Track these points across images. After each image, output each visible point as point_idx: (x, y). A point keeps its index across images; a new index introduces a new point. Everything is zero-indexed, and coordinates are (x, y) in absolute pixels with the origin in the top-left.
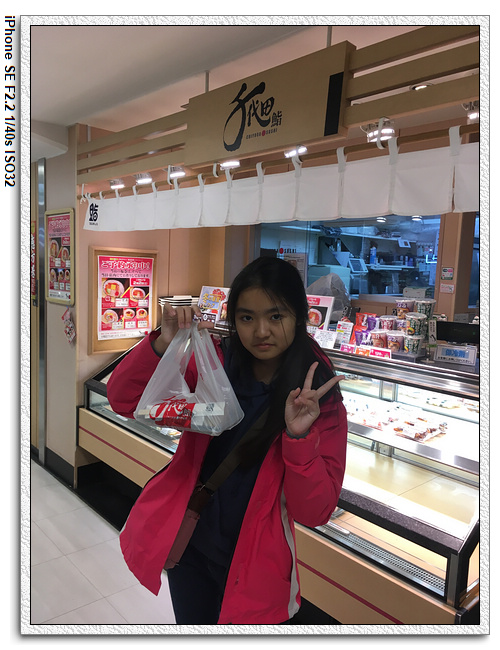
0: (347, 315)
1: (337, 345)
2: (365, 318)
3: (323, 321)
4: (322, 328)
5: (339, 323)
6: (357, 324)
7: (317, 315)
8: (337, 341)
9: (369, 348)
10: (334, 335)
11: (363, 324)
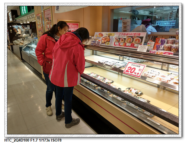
0: (152, 39)
1: (148, 51)
2: (160, 40)
3: (142, 42)
4: (141, 45)
5: (148, 42)
6: (156, 42)
7: (139, 40)
8: (148, 49)
9: (163, 51)
10: (147, 47)
11: (159, 42)
